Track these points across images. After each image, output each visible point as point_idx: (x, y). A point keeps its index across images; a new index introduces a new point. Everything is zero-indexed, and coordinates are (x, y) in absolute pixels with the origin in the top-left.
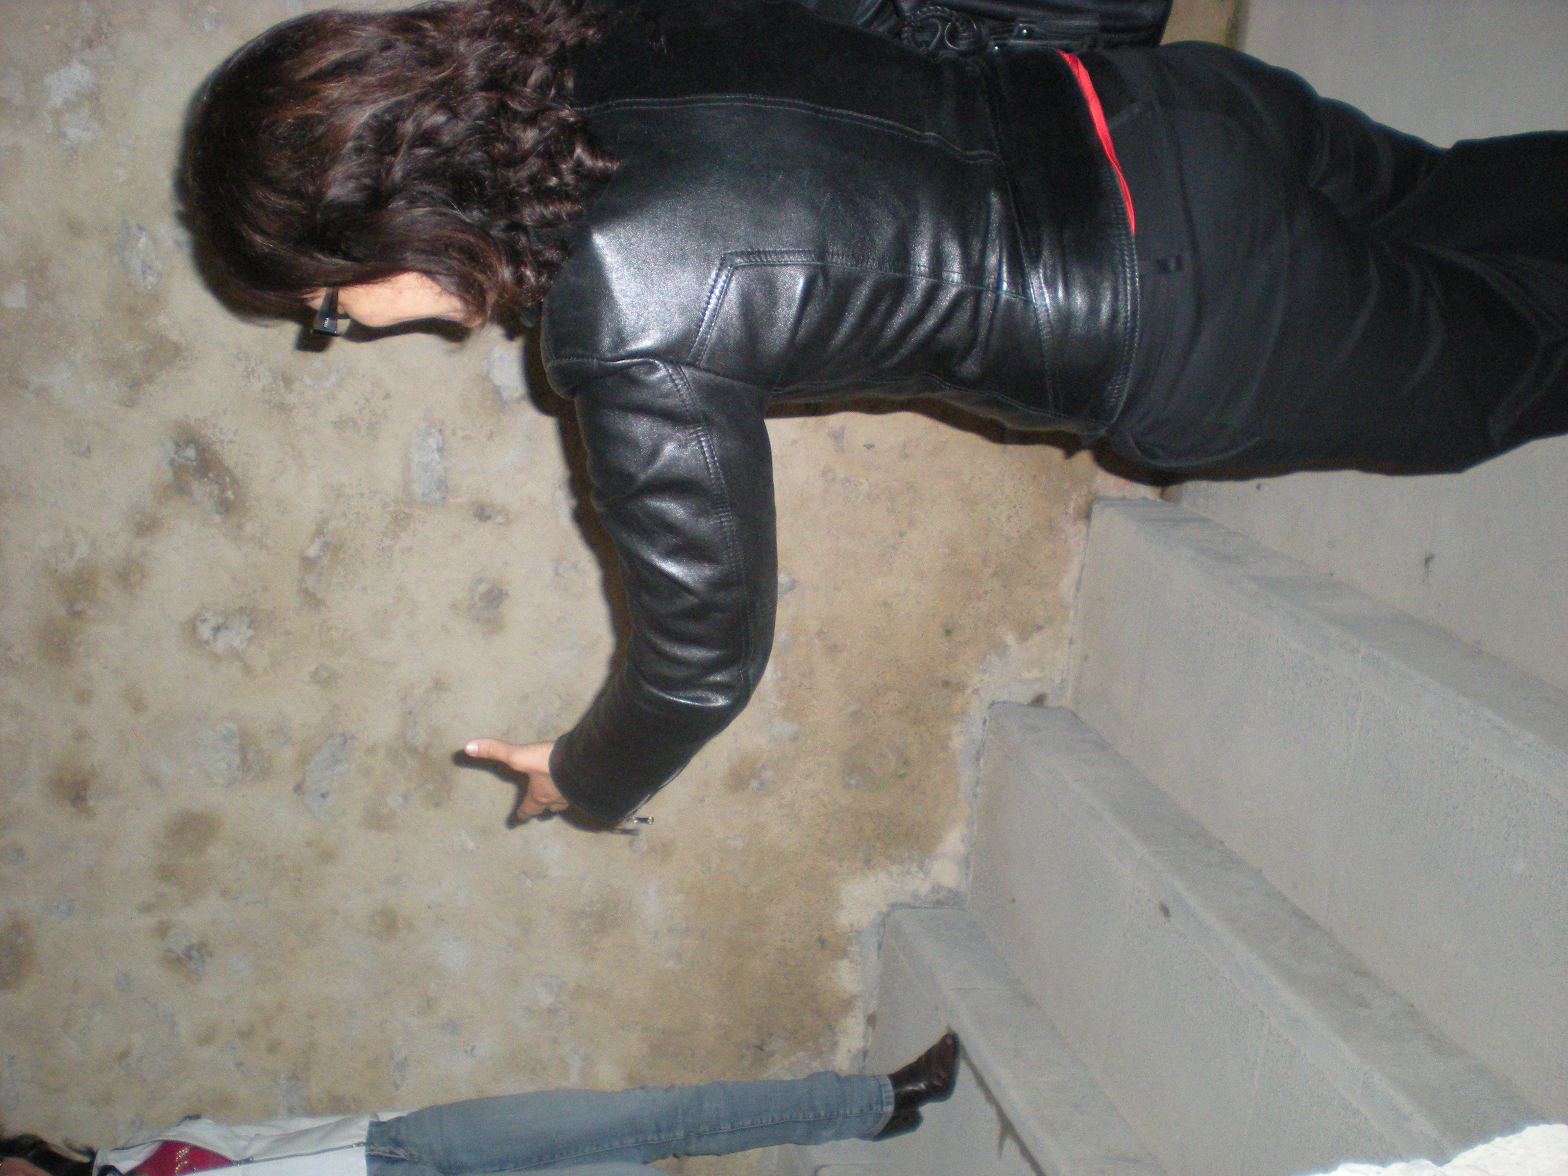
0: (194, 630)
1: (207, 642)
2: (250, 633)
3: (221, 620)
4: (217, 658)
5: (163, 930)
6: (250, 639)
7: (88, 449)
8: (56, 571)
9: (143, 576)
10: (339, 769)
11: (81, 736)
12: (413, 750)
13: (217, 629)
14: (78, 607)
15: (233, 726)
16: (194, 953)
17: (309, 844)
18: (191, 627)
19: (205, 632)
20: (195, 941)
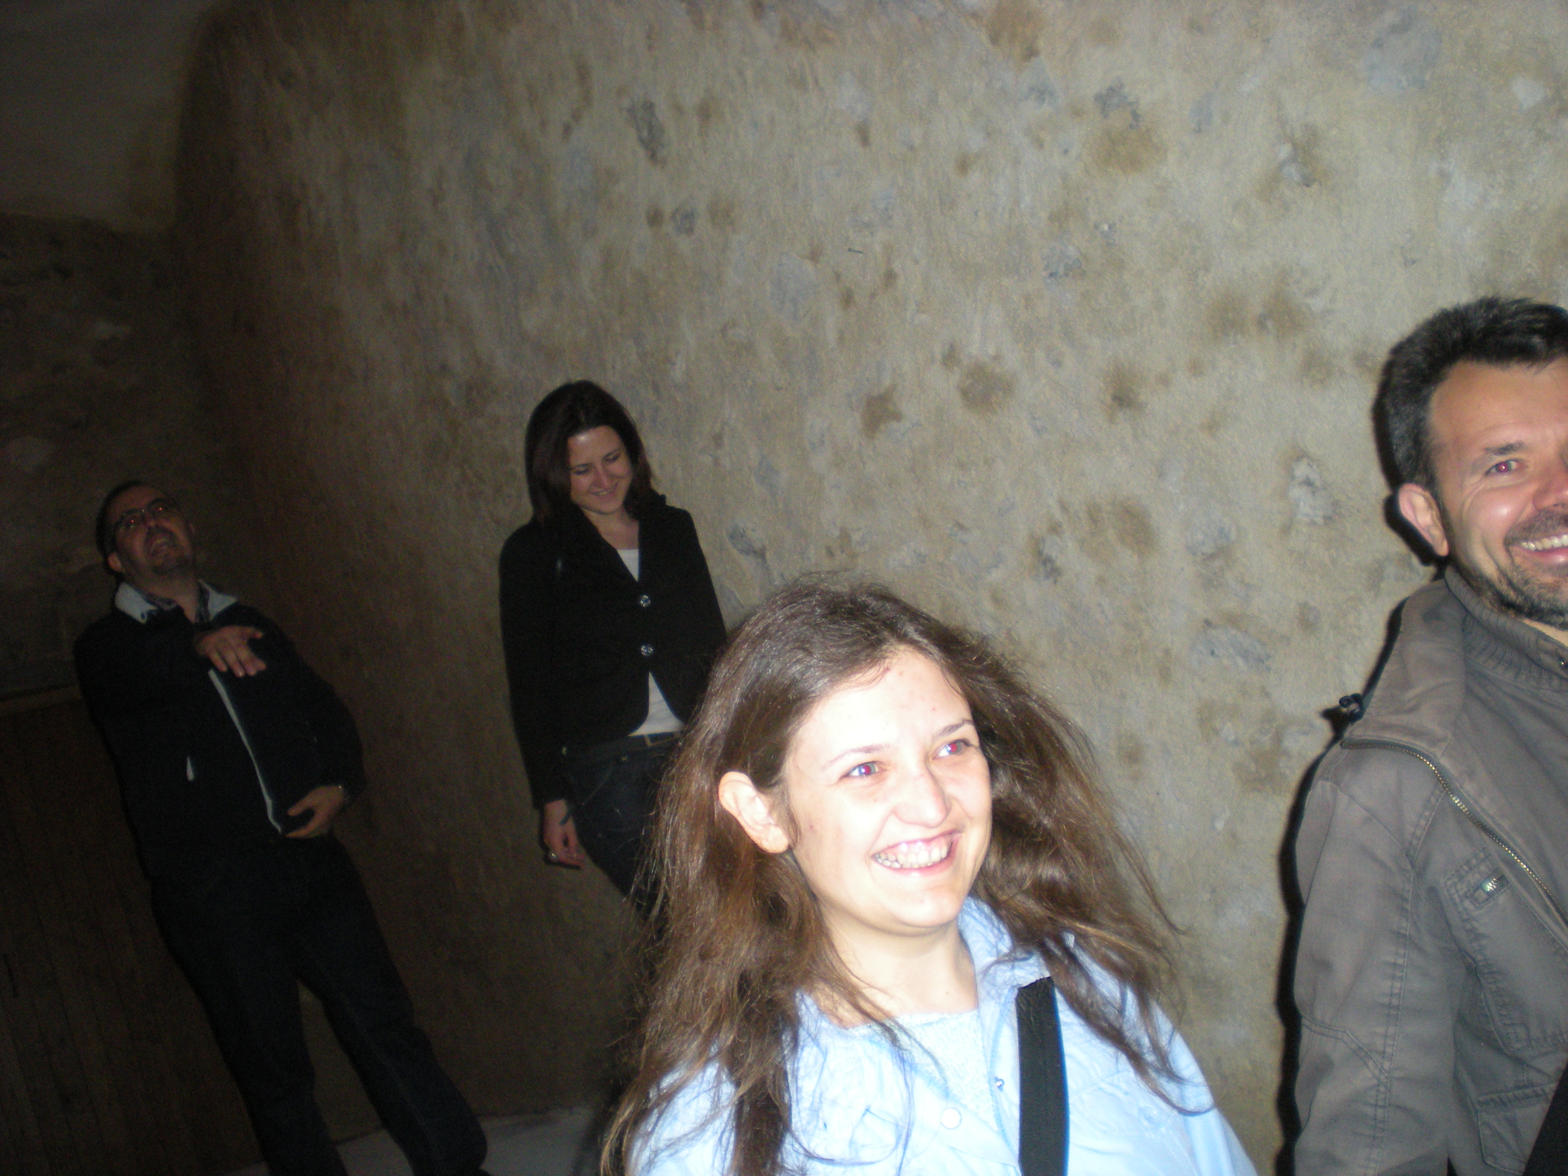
0: (1299, 458)
1: (1293, 478)
2: (1320, 520)
3: (1318, 483)
4: (1283, 494)
5: (1055, 529)
6: (1313, 523)
7: (1414, 262)
8: (1288, 285)
9: (1322, 381)
10: (1240, 661)
11: (1164, 380)
12: (1278, 739)
13: (1308, 483)
14: (1269, 324)
15: (1233, 536)
16: (1049, 565)
17: (1167, 652)
18: (1301, 455)
19: (1302, 470)
20: (1058, 563)
